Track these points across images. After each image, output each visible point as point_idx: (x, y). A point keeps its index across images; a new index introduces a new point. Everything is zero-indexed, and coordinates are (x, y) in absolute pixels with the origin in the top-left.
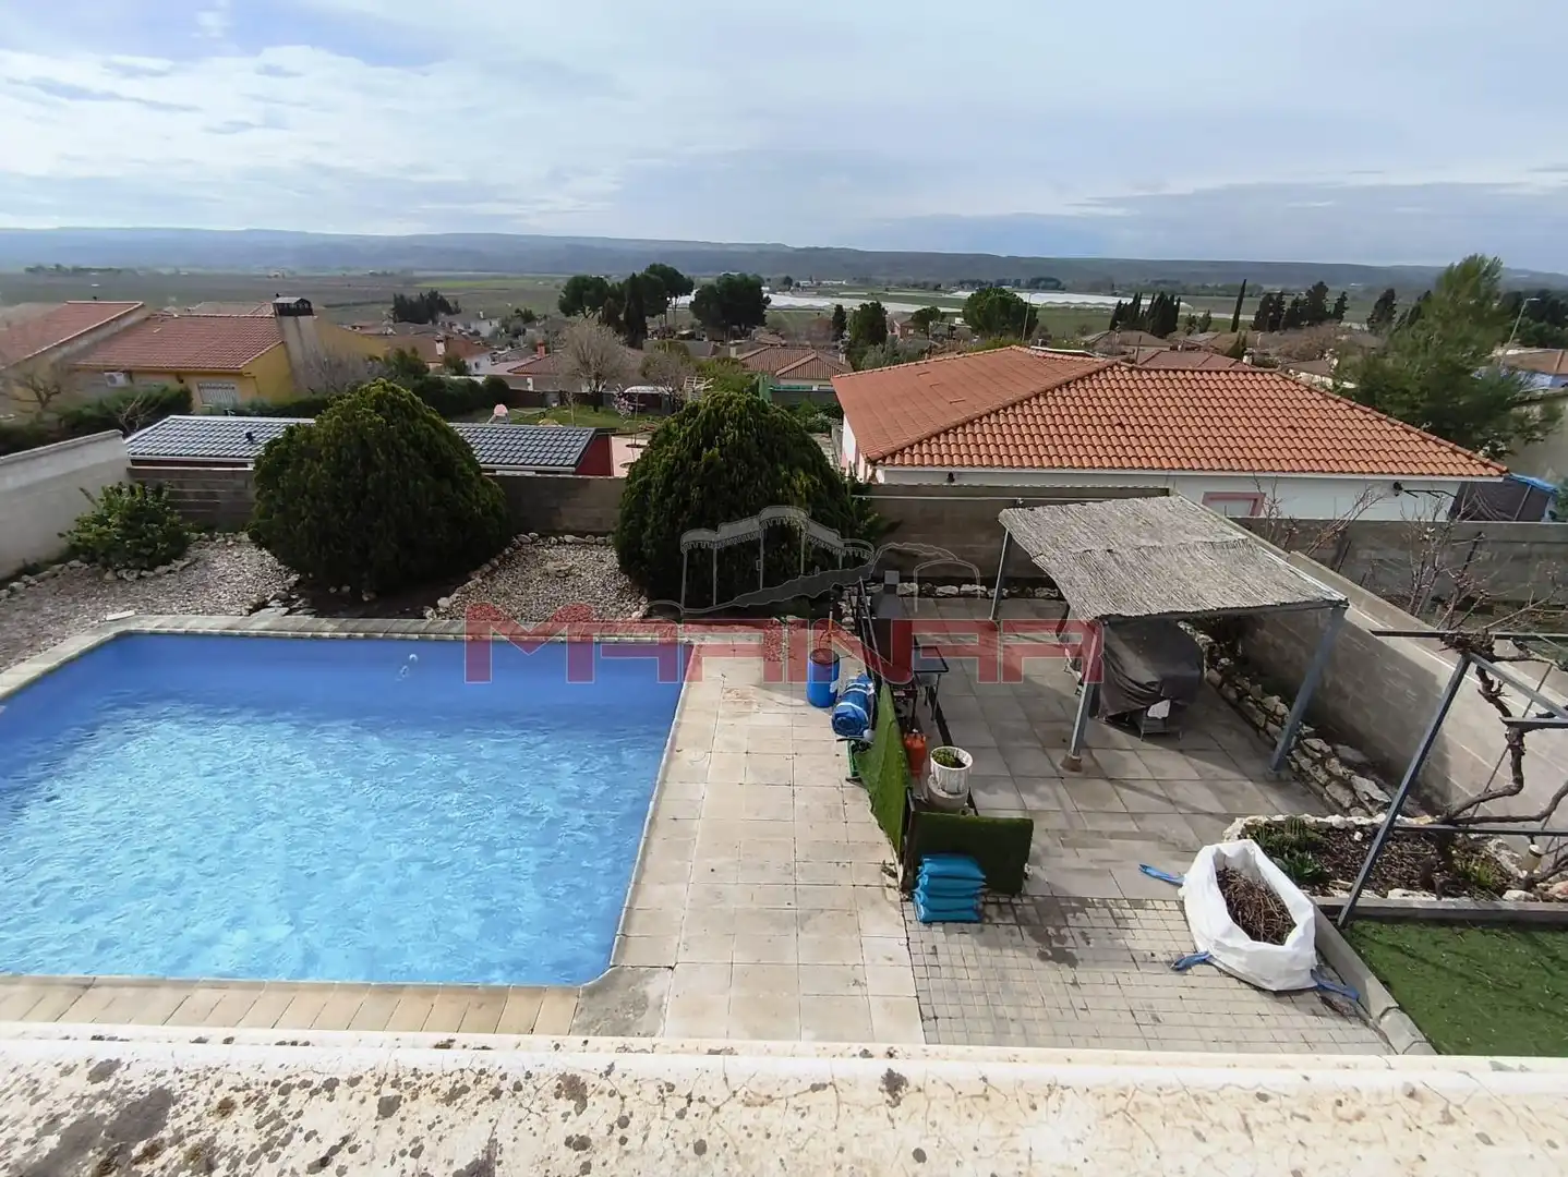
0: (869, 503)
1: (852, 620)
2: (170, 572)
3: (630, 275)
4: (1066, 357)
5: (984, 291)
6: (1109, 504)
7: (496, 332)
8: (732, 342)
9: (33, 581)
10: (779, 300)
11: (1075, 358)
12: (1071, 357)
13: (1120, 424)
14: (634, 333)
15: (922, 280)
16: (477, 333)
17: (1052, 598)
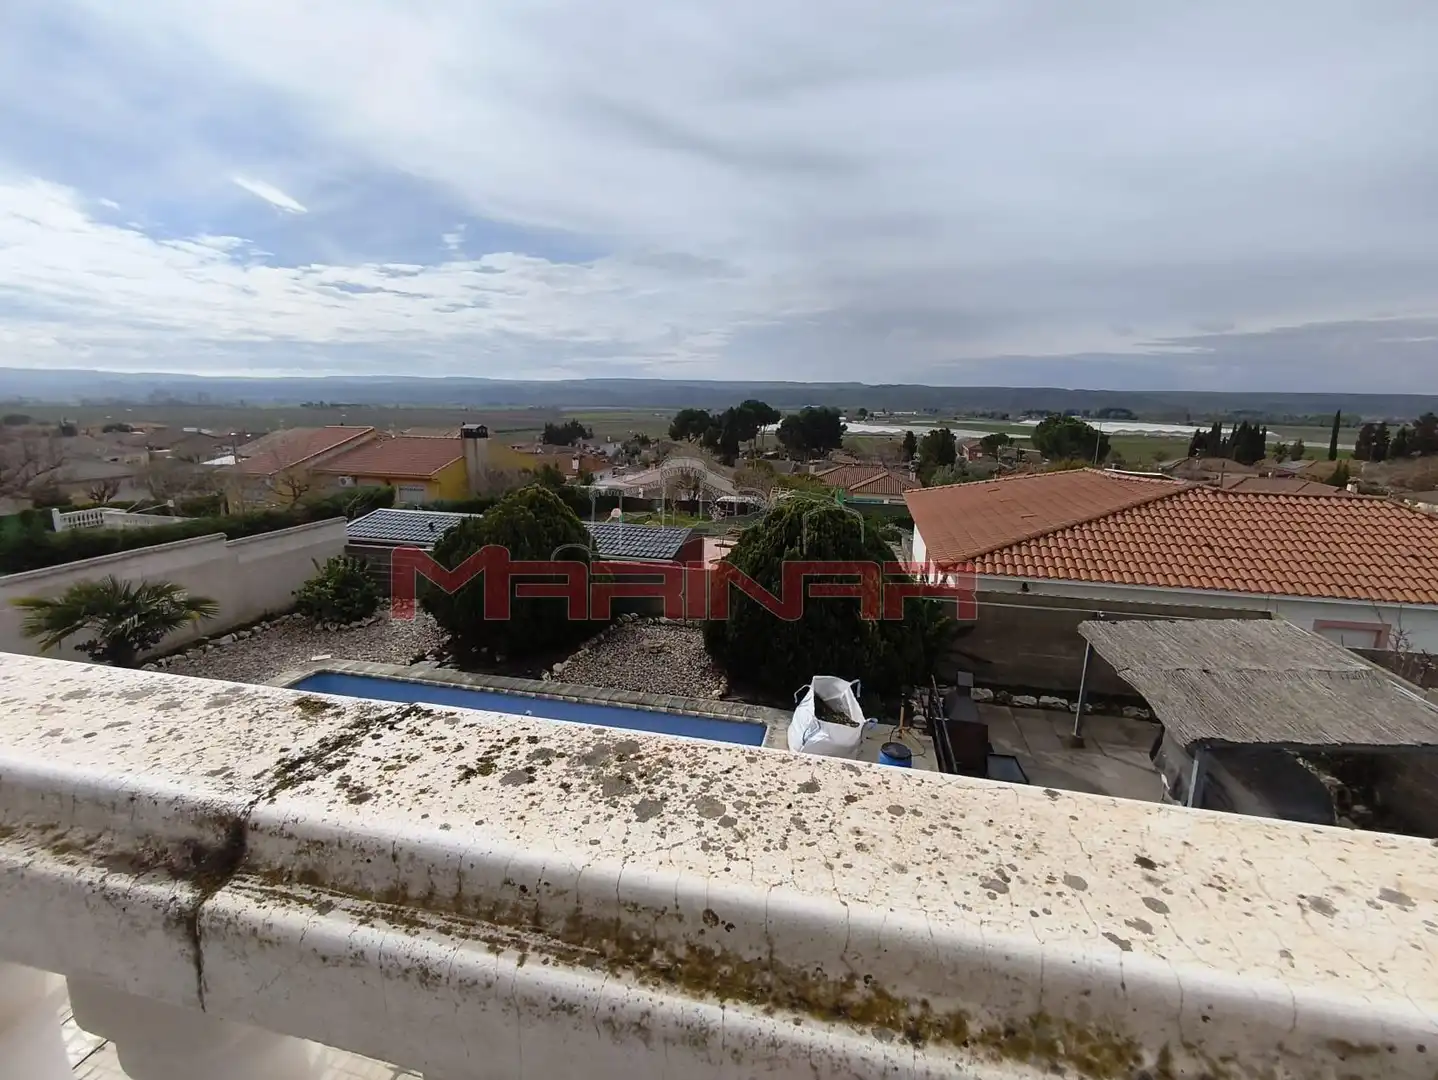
0: (940, 606)
1: (923, 719)
2: (360, 627)
3: (729, 408)
4: (1142, 479)
5: (1052, 420)
6: (1203, 623)
7: (619, 452)
8: (811, 461)
9: (268, 627)
10: (853, 428)
11: (1153, 480)
12: (1148, 480)
13: (1208, 545)
14: (727, 454)
15: (989, 411)
16: (604, 453)
17: (1142, 719)
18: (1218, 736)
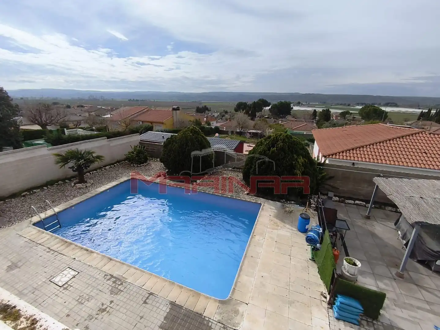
0: (323, 169)
1: (315, 206)
2: (143, 166)
3: (253, 102)
4: (402, 128)
5: (366, 106)
6: (421, 181)
7: (218, 116)
8: (280, 119)
9: (118, 164)
10: (295, 108)
11: (406, 128)
12: (404, 128)
13: (425, 153)
14: (252, 116)
15: (343, 103)
16: (214, 116)
17: (393, 211)
18: (425, 221)
